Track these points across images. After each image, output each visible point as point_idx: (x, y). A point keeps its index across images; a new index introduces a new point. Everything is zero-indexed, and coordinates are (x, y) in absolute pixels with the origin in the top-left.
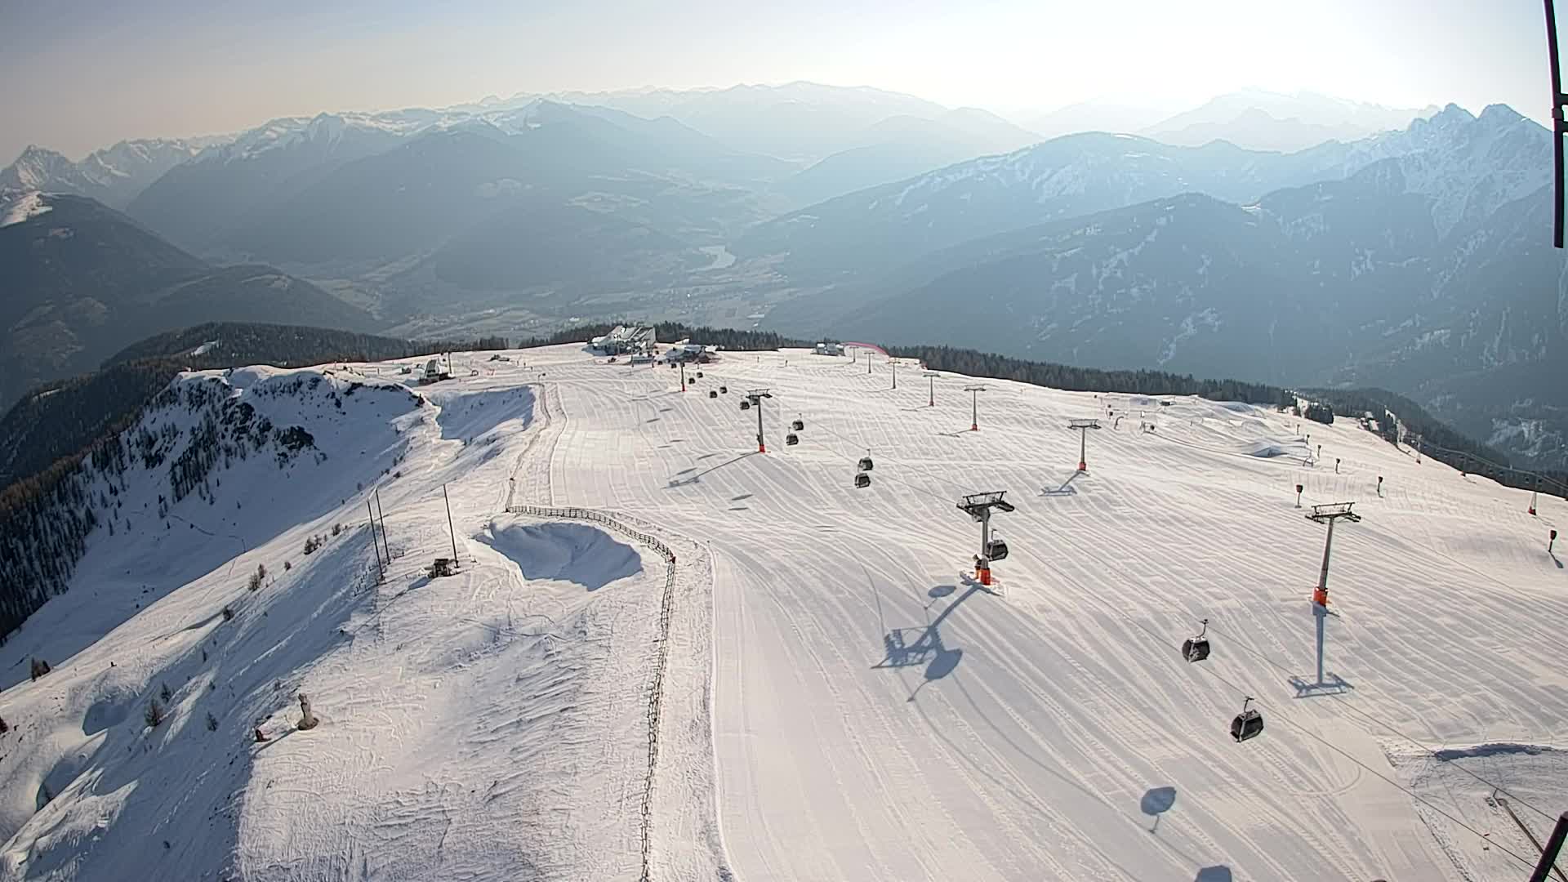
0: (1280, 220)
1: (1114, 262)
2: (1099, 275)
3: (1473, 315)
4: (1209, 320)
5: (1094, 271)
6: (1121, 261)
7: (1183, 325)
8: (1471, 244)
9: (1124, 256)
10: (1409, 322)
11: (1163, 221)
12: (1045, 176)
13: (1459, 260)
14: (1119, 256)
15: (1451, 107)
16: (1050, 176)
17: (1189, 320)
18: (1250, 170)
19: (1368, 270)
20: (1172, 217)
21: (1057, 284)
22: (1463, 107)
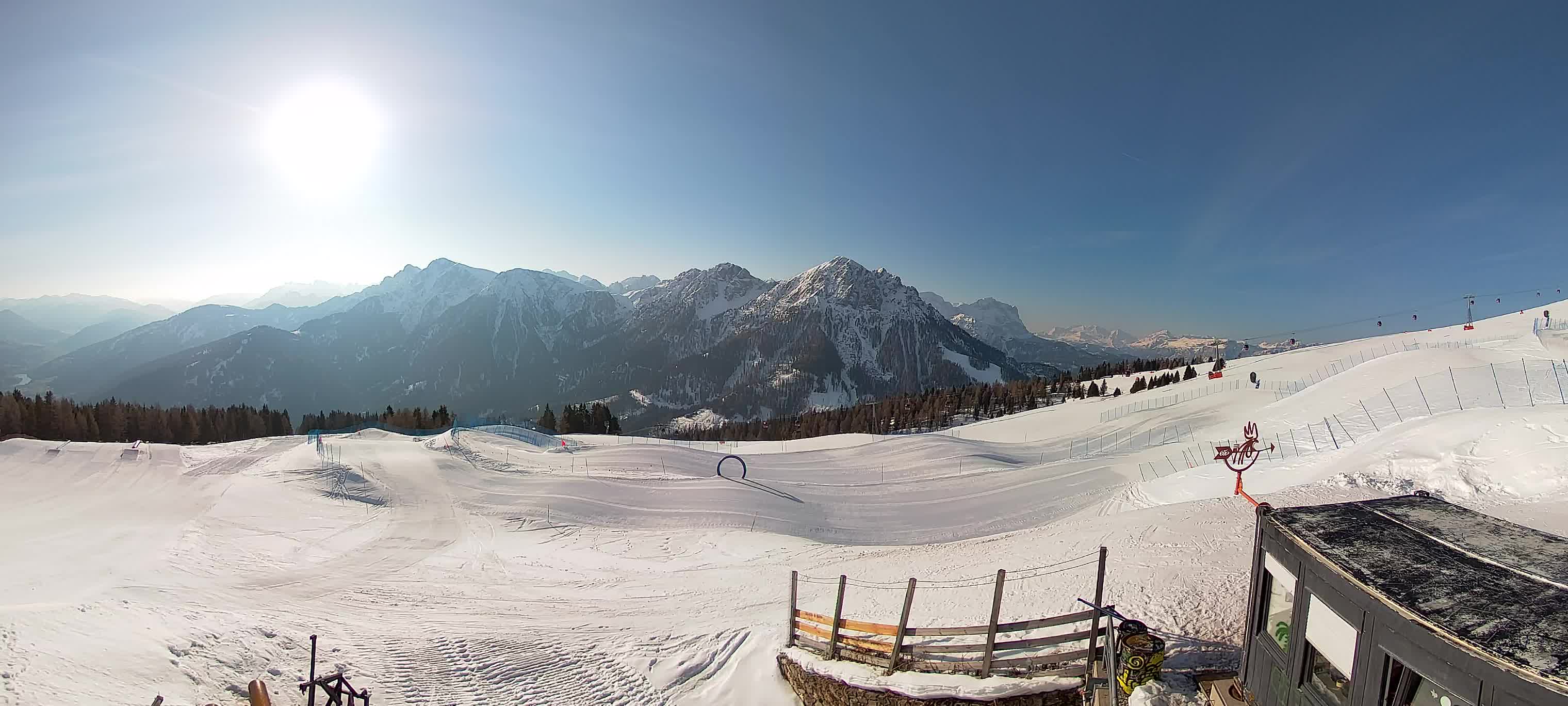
0: (312, 337)
1: (218, 367)
2: (210, 376)
3: (440, 370)
4: (276, 395)
5: (208, 374)
6: (222, 366)
7: (261, 399)
8: (430, 334)
9: (224, 363)
10: (397, 381)
11: (245, 341)
12: (184, 330)
13: (424, 343)
14: (221, 363)
15: (408, 267)
16: (187, 330)
17: (264, 396)
18: (291, 318)
19: (366, 357)
20: (251, 339)
21: (187, 382)
22: (415, 266)
